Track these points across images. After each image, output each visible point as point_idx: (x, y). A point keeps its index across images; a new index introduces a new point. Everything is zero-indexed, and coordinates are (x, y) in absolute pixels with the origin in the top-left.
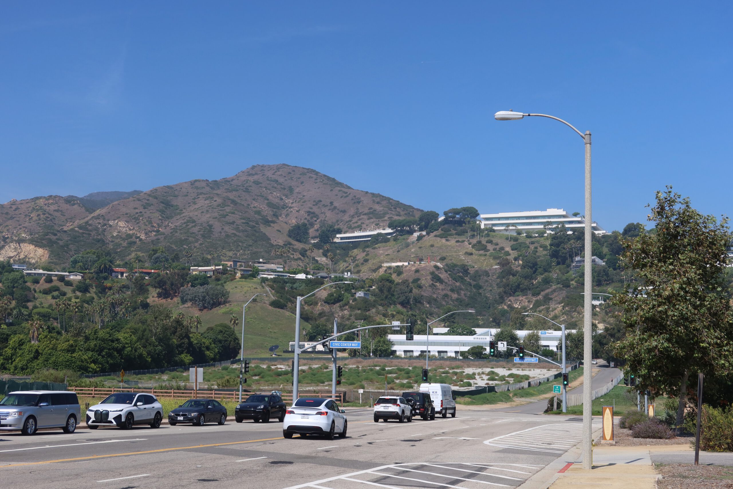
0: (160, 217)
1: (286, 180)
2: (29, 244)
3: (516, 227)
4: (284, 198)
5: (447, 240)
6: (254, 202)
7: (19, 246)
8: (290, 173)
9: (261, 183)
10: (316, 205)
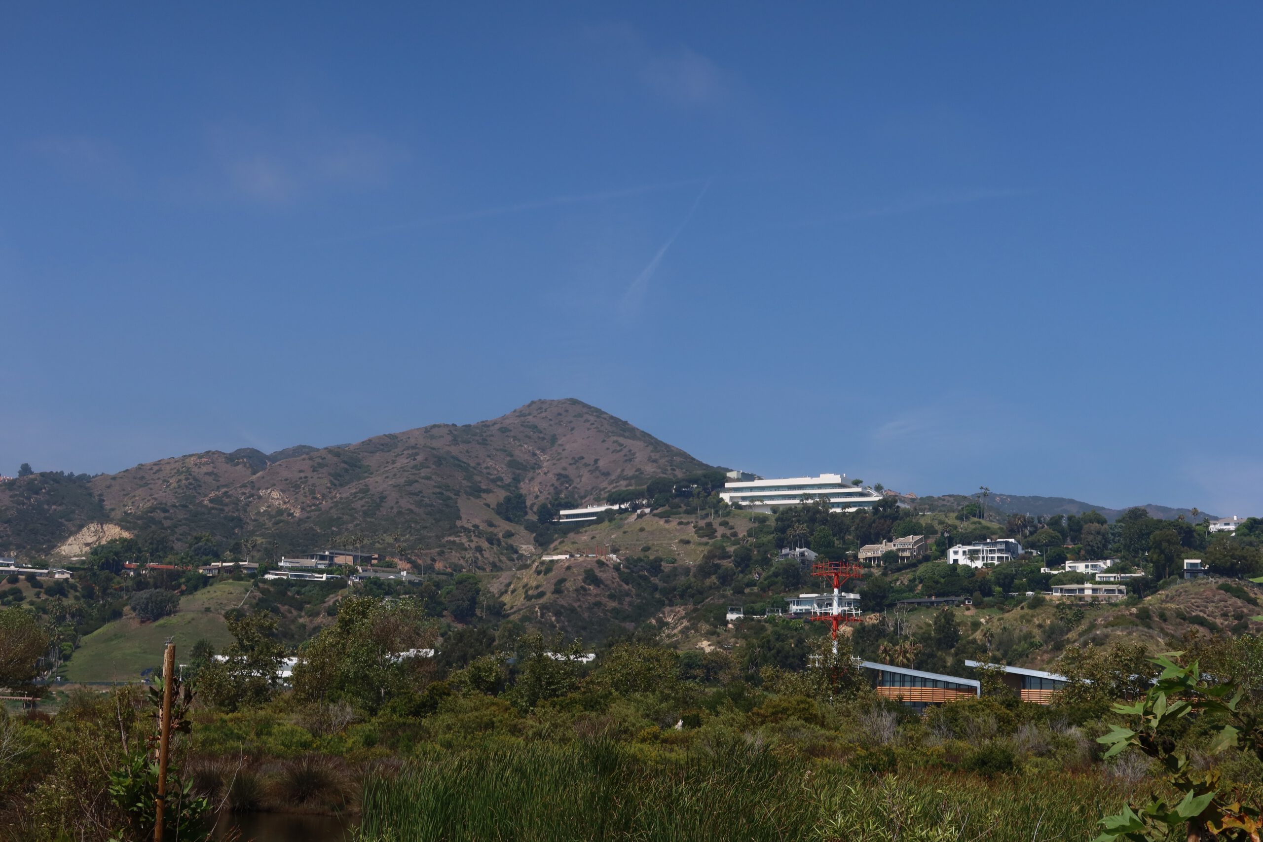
0: (329, 485)
1: (551, 425)
2: (115, 525)
3: (762, 501)
4: (538, 452)
5: (667, 522)
6: (488, 460)
7: (102, 527)
8: (560, 414)
9: (511, 431)
10: (575, 464)
